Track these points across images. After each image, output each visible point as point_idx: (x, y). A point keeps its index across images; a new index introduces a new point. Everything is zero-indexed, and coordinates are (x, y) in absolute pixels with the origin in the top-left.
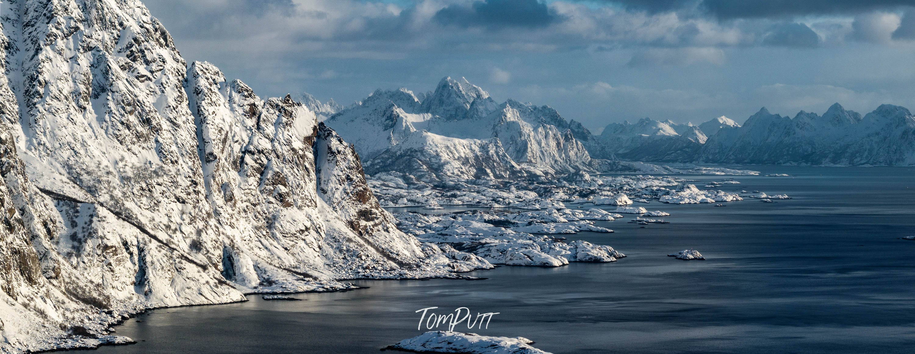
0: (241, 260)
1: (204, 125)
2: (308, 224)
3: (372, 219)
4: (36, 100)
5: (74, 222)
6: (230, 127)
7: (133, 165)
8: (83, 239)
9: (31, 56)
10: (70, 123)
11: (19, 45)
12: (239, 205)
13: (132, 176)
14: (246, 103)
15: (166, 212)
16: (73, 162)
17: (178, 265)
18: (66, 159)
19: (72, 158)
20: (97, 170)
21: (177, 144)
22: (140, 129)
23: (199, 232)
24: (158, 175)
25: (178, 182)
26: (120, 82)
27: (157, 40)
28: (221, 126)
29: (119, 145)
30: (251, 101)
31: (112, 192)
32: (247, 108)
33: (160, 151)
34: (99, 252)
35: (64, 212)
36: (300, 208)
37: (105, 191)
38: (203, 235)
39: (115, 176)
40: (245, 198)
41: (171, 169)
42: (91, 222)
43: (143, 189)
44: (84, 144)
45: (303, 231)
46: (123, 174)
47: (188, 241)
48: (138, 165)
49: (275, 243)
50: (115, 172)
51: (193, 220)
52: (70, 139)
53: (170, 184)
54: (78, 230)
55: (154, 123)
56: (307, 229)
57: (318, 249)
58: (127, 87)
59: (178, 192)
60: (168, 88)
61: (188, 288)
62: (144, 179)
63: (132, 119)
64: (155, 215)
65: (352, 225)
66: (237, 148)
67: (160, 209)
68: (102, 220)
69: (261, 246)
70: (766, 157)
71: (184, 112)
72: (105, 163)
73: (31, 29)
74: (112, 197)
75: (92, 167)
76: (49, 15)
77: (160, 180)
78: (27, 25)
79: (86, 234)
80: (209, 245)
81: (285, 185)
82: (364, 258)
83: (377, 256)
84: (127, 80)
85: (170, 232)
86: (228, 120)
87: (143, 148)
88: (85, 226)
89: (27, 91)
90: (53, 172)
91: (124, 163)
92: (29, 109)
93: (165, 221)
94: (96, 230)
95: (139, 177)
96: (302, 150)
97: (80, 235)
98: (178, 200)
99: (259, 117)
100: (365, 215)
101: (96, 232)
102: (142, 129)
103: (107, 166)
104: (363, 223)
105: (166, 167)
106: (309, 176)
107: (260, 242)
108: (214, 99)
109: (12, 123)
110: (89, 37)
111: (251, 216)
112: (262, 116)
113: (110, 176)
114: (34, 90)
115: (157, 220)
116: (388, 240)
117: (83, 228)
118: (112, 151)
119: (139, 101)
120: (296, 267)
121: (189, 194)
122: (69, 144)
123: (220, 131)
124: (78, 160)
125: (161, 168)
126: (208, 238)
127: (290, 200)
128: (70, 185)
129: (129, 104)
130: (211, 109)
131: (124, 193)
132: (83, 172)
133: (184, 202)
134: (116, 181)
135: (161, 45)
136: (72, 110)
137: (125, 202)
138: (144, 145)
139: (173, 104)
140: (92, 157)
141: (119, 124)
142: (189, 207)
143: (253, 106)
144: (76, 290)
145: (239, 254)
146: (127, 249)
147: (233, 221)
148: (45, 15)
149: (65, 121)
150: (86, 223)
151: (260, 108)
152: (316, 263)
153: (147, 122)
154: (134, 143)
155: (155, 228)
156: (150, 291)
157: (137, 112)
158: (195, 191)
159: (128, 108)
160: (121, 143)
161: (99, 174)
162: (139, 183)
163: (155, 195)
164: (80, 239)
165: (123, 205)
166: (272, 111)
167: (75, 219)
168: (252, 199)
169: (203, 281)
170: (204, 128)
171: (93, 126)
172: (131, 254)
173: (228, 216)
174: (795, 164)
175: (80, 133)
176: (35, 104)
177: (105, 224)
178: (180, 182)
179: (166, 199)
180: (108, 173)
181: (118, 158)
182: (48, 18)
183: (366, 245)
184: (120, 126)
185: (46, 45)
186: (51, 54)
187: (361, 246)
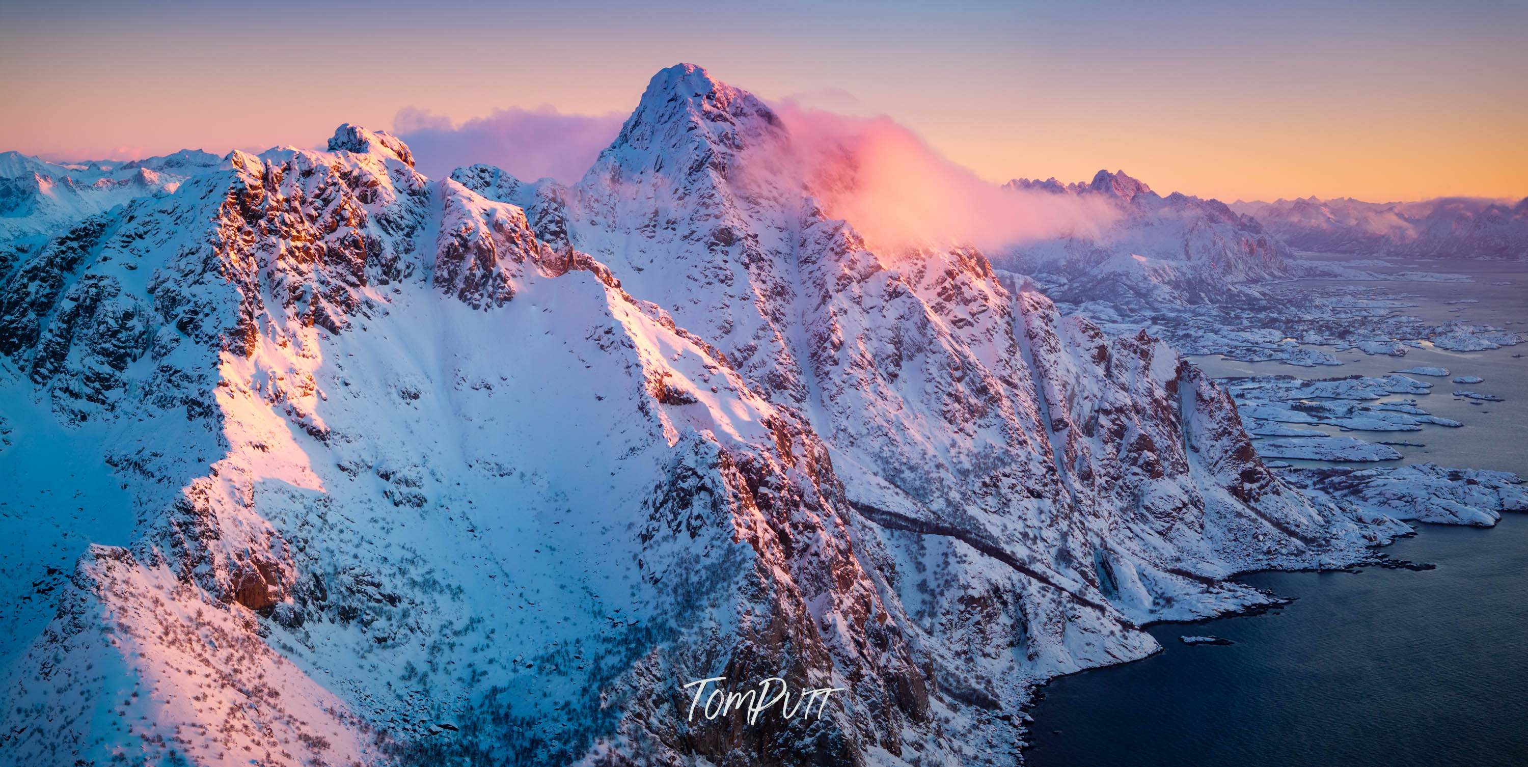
0: (1123, 568)
1: (1045, 380)
2: (1185, 498)
3: (1257, 480)
4: (828, 368)
5: (920, 563)
6: (1077, 378)
7: (970, 451)
8: (938, 590)
9: (815, 306)
10: (879, 399)
11: (795, 288)
12: (1099, 481)
13: (971, 468)
14: (1093, 345)
15: (1020, 513)
16: (889, 454)
17: (1070, 613)
18: (878, 450)
19: (885, 448)
20: (922, 462)
21: (1019, 413)
22: (973, 400)
23: (1064, 536)
24: (1004, 464)
25: (1030, 470)
26: (942, 339)
27: (973, 269)
28: (1065, 378)
29: (948, 425)
30: (1098, 342)
31: (947, 494)
32: (1095, 352)
33: (1004, 429)
34: (962, 608)
35: (903, 548)
36: (1170, 476)
37: (937, 494)
38: (1070, 539)
39: (947, 470)
40: (1103, 472)
41: (1020, 452)
42: (947, 564)
43: (985, 484)
44: (902, 428)
45: (1180, 509)
46: (958, 467)
47: (1054, 551)
48: (975, 451)
49: (1147, 528)
50: (946, 464)
51: (1054, 521)
52: (880, 421)
53: (1021, 474)
54: (929, 575)
55: (992, 391)
56: (1185, 505)
57: (1199, 530)
58: (952, 346)
59: (1031, 484)
60: (995, 335)
61: (1088, 644)
62: (986, 470)
63: (961, 387)
64: (1006, 520)
65: (1234, 491)
66: (1087, 405)
67: (1012, 510)
68: (962, 560)
69: (1131, 535)
70: (1454, 250)
71: (1019, 366)
72: (931, 452)
73: (811, 267)
74: (949, 502)
75: (915, 460)
76: (838, 250)
77: (1007, 470)
78: (806, 261)
79: (942, 582)
80: (1078, 553)
81: (1152, 450)
82: (1261, 538)
83: (1275, 531)
84: (951, 335)
85: (1029, 543)
86: (1074, 370)
87: (980, 426)
88: (938, 570)
89: (814, 355)
90: (865, 473)
91: (957, 450)
92: (818, 379)
93: (1020, 526)
94: (956, 576)
95: (980, 468)
96: (1166, 400)
97: (932, 584)
98: (1032, 495)
99: (1109, 362)
100: (1248, 476)
101: (955, 578)
102: (976, 401)
103: (935, 456)
104: (1247, 486)
105: (1013, 451)
106: (1176, 432)
107: (1129, 528)
108: (1053, 344)
109: (798, 401)
110: (896, 279)
111: (1113, 494)
112: (1114, 360)
113: (941, 470)
114: (825, 355)
115: (1011, 527)
116: (1280, 505)
117: (935, 573)
118: (938, 433)
119: (969, 363)
120: (1178, 560)
121: (1045, 485)
122: (879, 428)
123: (1064, 386)
124: (894, 449)
125: (1007, 452)
126: (1075, 544)
127: (1158, 468)
128: (890, 491)
129: (957, 369)
130: (1052, 357)
131: (963, 494)
132: (904, 468)
133: (1039, 496)
134: (950, 478)
135: (978, 275)
136: (879, 380)
137: (967, 508)
138: (979, 422)
139: (1005, 356)
140: (912, 443)
141: (945, 397)
142: (1047, 503)
143: (1102, 349)
144: (946, 680)
145: (1118, 561)
146: (1000, 597)
147: (1097, 508)
148: (832, 249)
149: (872, 397)
150: (938, 566)
151: (1109, 349)
152: (1201, 549)
153: (982, 391)
154: (967, 421)
155: (1010, 540)
156: (1036, 654)
157: (967, 378)
158: (1052, 480)
159: (958, 374)
160: (950, 422)
161: (926, 468)
162: (979, 477)
163: (1003, 491)
164: (933, 591)
165: (965, 512)
166: (1125, 352)
167: (920, 559)
168: (1112, 471)
169: (1106, 632)
170: (1045, 385)
171: (910, 399)
172: (1005, 603)
173: (1090, 502)
174: (1488, 258)
175: (893, 413)
176: (827, 374)
177: (966, 566)
178: (1034, 470)
179: (1016, 495)
180: (939, 466)
181: (948, 443)
182: (837, 254)
183: (1260, 520)
184: (948, 400)
185: (838, 291)
186: (846, 304)
187: (1254, 521)
